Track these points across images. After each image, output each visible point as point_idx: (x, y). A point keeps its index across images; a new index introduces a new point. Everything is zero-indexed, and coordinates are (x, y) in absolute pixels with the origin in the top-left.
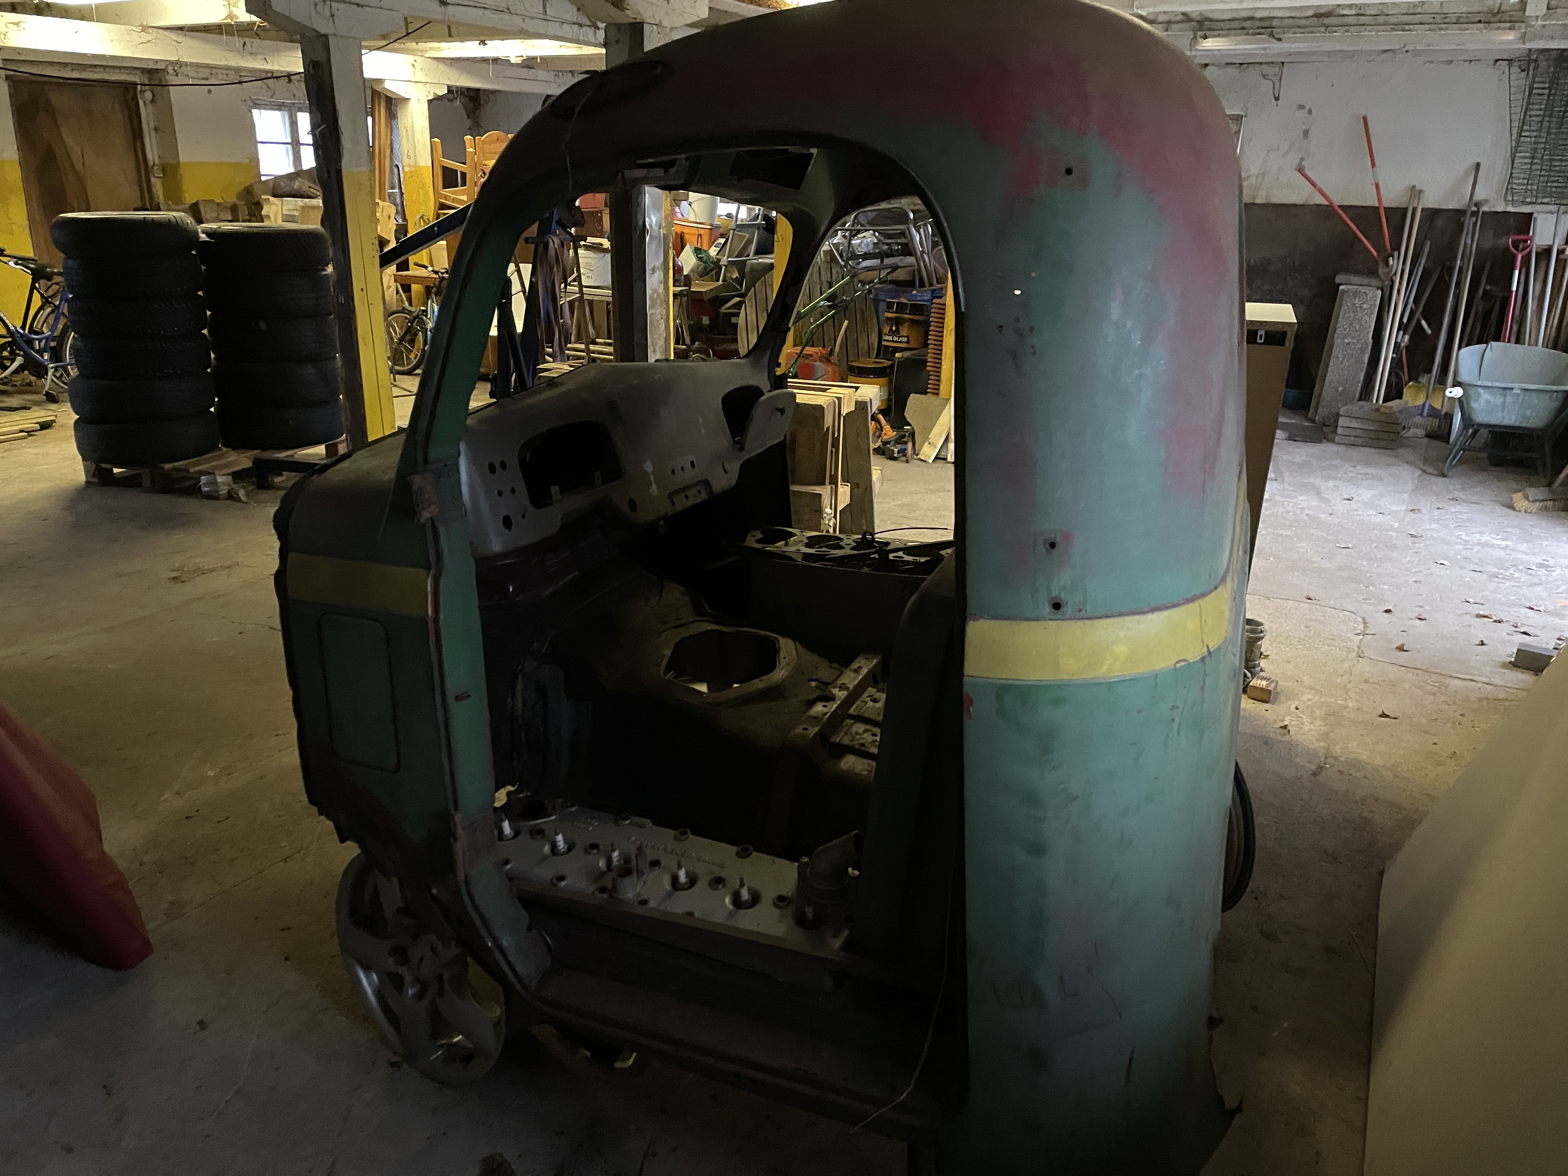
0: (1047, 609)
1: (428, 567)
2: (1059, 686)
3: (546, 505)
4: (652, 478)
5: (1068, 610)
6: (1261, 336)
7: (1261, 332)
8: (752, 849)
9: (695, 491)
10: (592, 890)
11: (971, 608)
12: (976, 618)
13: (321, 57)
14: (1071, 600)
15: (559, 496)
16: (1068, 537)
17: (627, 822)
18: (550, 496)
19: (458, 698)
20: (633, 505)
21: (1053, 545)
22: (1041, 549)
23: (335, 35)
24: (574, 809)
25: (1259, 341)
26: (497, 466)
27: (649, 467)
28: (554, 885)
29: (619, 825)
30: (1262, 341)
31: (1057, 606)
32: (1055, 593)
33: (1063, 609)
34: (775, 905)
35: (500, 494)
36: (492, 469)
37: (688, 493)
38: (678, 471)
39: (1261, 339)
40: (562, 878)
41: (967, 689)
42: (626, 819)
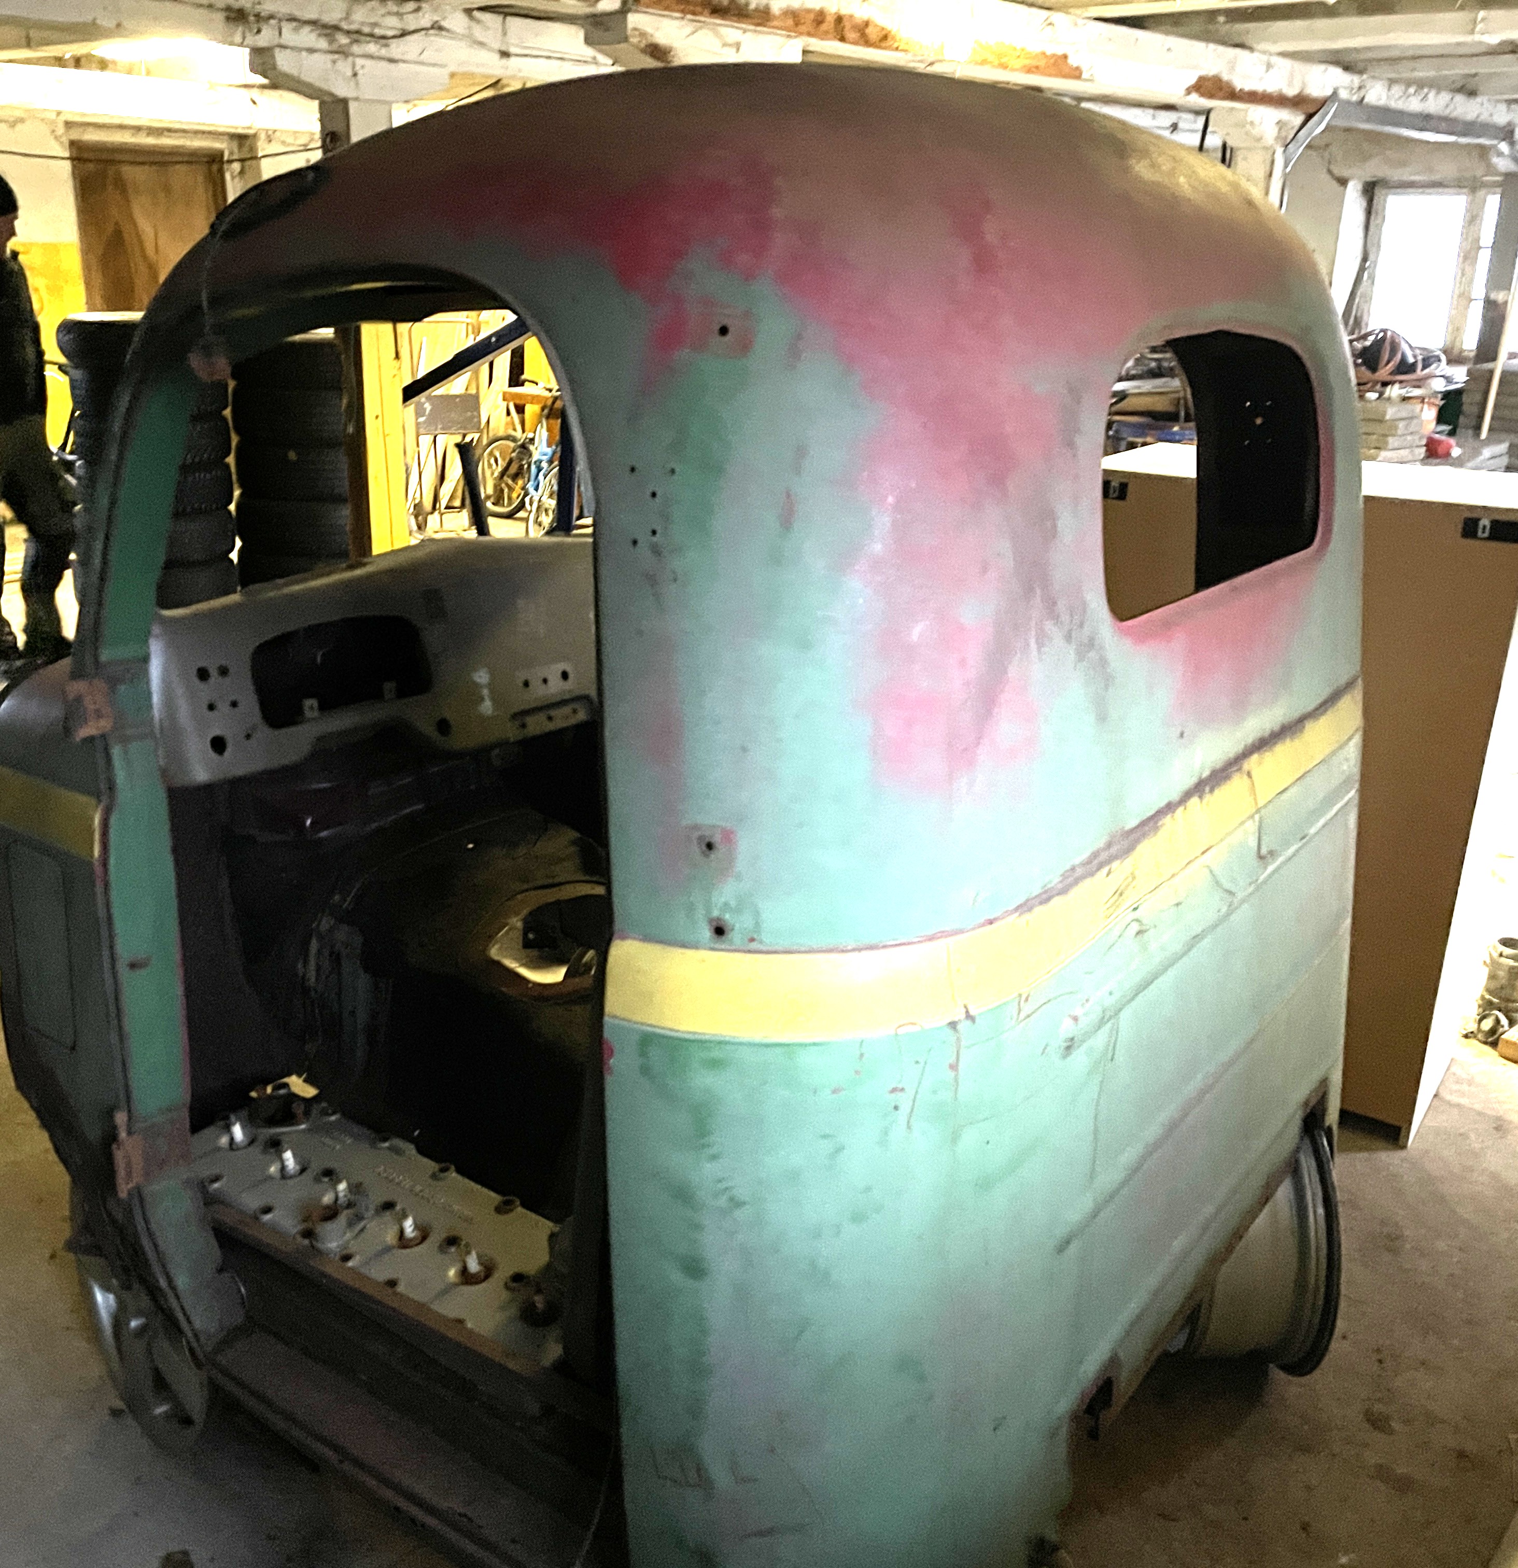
0: (707, 933)
1: (98, 796)
2: (720, 1043)
3: (293, 723)
4: (485, 692)
5: (735, 937)
6: (1484, 527)
7: (1485, 522)
8: (518, 1203)
9: (567, 710)
10: (294, 1231)
11: (618, 924)
12: (623, 938)
13: (338, 127)
14: (739, 924)
15: (316, 714)
16: (728, 836)
17: (387, 1144)
18: (300, 711)
19: (133, 966)
20: (444, 726)
21: (710, 846)
22: (696, 850)
23: (356, 99)
24: (333, 1118)
25: (1480, 534)
26: (213, 672)
27: (482, 677)
28: (257, 1218)
29: (376, 1148)
30: (1486, 535)
31: (719, 931)
32: (716, 913)
33: (729, 935)
34: (507, 1286)
35: (211, 707)
36: (203, 674)
37: (553, 713)
38: (536, 683)
39: (1483, 532)
40: (268, 1210)
41: (607, 1034)
42: (385, 1140)
